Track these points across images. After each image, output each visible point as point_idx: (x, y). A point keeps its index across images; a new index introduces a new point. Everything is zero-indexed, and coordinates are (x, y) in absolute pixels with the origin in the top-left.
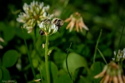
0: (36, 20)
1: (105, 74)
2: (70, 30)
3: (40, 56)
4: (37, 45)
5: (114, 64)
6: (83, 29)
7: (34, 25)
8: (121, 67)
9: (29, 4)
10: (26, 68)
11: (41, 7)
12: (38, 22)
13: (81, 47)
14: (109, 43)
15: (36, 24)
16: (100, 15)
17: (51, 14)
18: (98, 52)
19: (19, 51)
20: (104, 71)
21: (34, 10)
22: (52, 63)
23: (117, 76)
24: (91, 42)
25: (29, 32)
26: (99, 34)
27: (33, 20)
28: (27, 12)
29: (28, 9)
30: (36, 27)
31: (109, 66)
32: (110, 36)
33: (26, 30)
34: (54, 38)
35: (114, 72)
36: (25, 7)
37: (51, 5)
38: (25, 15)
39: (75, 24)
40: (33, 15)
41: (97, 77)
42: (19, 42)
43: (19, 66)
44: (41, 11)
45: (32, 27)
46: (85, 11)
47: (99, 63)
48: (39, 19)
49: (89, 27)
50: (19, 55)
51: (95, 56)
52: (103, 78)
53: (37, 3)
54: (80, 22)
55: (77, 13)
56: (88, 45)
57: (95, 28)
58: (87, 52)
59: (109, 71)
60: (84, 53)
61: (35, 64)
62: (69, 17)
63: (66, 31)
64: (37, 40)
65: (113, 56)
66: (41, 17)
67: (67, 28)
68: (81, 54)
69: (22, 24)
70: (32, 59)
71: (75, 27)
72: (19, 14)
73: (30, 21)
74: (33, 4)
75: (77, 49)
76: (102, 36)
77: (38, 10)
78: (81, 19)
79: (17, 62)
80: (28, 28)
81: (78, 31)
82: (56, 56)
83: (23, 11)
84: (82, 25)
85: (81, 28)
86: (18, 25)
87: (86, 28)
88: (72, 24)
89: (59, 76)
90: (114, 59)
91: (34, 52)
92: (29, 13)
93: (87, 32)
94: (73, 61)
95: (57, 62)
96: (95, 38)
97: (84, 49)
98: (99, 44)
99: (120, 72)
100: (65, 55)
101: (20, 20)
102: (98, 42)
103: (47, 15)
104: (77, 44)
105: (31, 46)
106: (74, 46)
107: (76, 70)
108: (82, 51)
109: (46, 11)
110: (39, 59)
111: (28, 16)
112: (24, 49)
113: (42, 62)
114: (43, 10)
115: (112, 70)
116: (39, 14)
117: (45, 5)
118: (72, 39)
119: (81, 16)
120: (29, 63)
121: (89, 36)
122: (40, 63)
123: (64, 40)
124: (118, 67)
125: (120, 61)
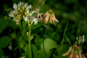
0: (22, 15)
1: (70, 53)
3: (25, 40)
4: (23, 33)
5: (76, 46)
6: (55, 21)
7: (21, 18)
8: (81, 48)
9: (17, 4)
10: (15, 49)
11: (25, 6)
12: (24, 16)
13: (53, 34)
14: (73, 31)
15: (22, 18)
16: (67, 12)
18: (65, 37)
19: (10, 37)
20: (69, 51)
21: (21, 8)
22: (33, 45)
23: (79, 55)
24: (61, 31)
25: (17, 24)
26: (66, 25)
27: (20, 15)
28: (16, 10)
29: (16, 7)
30: (22, 20)
31: (73, 47)
32: (73, 26)
33: (15, 22)
34: (35, 28)
35: (76, 52)
37: (32, 5)
38: (14, 12)
39: (49, 18)
40: (20, 12)
41: (64, 55)
42: (10, 30)
43: (10, 48)
44: (25, 9)
45: (19, 20)
46: (57, 9)
47: (66, 45)
50: (11, 40)
51: (63, 40)
52: (68, 55)
53: (23, 3)
54: (53, 16)
55: (51, 11)
56: (59, 32)
57: (63, 21)
58: (58, 38)
59: (73, 51)
60: (55, 38)
61: (21, 46)
64: (23, 29)
65: (76, 40)
66: (25, 13)
68: (53, 39)
69: (12, 18)
70: (19, 42)
71: (49, 20)
72: (10, 11)
73: (18, 16)
74: (20, 4)
75: (50, 35)
76: (68, 26)
77: (23, 8)
78: (54, 15)
79: (9, 45)
80: (17, 21)
81: (51, 23)
82: (36, 41)
83: (13, 9)
84: (54, 19)
85: (53, 21)
86: (10, 19)
87: (57, 21)
89: (38, 54)
90: (76, 43)
91: (21, 38)
92: (17, 10)
93: (58, 23)
94: (48, 44)
95: (37, 45)
96: (63, 28)
97: (56, 35)
98: (66, 32)
99: (80, 52)
100: (42, 39)
101: (11, 15)
103: (30, 12)
104: (51, 32)
105: (19, 34)
106: (49, 34)
109: (29, 9)
110: (24, 42)
111: (17, 13)
112: (14, 36)
113: (27, 45)
114: (27, 9)
115: (75, 50)
116: (24, 11)
117: (28, 5)
119: (54, 12)
120: (17, 45)
121: (59, 26)
122: (25, 45)
123: (41, 29)
124: (79, 48)
125: (81, 44)
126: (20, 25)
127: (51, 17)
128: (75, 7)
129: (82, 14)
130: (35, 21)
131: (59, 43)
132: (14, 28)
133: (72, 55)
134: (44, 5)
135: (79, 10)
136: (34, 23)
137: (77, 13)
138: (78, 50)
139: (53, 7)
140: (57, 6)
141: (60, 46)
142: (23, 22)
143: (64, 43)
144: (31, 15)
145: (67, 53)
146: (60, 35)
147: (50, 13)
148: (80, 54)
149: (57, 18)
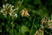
2: (22, 16)
5: (40, 30)
6: (28, 15)
7: (7, 14)
8: (43, 31)
9: (5, 5)
10: (4, 32)
12: (9, 12)
13: (27, 23)
14: (39, 21)
16: (35, 9)
18: (34, 25)
20: (36, 33)
21: (7, 7)
22: (15, 30)
24: (31, 21)
25: (5, 17)
26: (34, 17)
27: (7, 12)
28: (4, 8)
29: (5, 7)
31: (38, 31)
32: (39, 18)
34: (16, 19)
35: (40, 34)
36: (4, 6)
39: (24, 13)
40: (7, 10)
42: (1, 21)
43: (1, 31)
44: (10, 8)
45: (6, 15)
47: (34, 30)
48: (9, 11)
49: (30, 15)
50: (1, 26)
51: (32, 27)
53: (8, 4)
54: (26, 12)
55: (25, 9)
56: (30, 22)
57: (33, 15)
59: (38, 33)
60: (28, 26)
61: (8, 30)
62: (22, 10)
63: (21, 16)
64: (8, 20)
66: (10, 10)
67: (21, 15)
68: (27, 26)
69: (2, 13)
70: (6, 28)
72: (1, 9)
73: (6, 12)
75: (25, 24)
76: (36, 18)
78: (27, 11)
80: (5, 15)
81: (25, 16)
84: (27, 14)
85: (27, 15)
87: (29, 15)
88: (23, 13)
90: (40, 28)
91: (7, 25)
92: (5, 8)
93: (29, 16)
94: (24, 29)
96: (33, 19)
97: (28, 24)
98: (34, 22)
100: (20, 26)
104: (25, 22)
106: (24, 23)
107: (25, 33)
108: (27, 25)
109: (12, 8)
110: (9, 28)
111: (5, 10)
112: (3, 24)
114: (11, 8)
116: (9, 9)
118: (23, 20)
119: (27, 10)
120: (5, 30)
121: (30, 18)
122: (10, 30)
123: (20, 20)
124: (42, 31)
125: (43, 29)
126: (7, 17)
127: (25, 13)
128: (40, 7)
129: (44, 11)
130: (16, 15)
131: (30, 28)
132: (3, 19)
134: (21, 5)
135: (42, 8)
136: (15, 17)
137: (41, 10)
138: (42, 33)
139: (26, 7)
141: (31, 30)
142: (9, 16)
143: (33, 29)
144: (13, 11)
146: (31, 24)
147: (25, 10)
149: (29, 13)
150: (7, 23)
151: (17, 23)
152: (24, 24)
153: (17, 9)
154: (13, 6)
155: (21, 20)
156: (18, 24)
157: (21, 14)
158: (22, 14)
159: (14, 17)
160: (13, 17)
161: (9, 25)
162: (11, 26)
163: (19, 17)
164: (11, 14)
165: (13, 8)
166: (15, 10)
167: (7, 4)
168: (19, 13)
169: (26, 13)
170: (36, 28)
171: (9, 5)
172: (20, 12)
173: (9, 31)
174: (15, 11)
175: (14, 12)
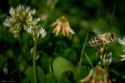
0: (22, 24)
1: (91, 78)
2: (57, 34)
3: (26, 60)
4: (24, 49)
5: (100, 68)
6: (70, 33)
7: (21, 28)
8: (107, 71)
9: (15, 8)
10: (13, 72)
11: (27, 11)
12: (24, 26)
13: (67, 51)
15: (23, 28)
16: (87, 19)
17: (37, 18)
19: (5, 55)
20: (90, 75)
21: (20, 14)
22: (39, 68)
23: (103, 81)
24: (78, 46)
25: (15, 36)
26: (85, 37)
27: (19, 24)
28: (13, 16)
29: (14, 13)
30: (22, 31)
31: (95, 70)
33: (12, 34)
34: (41, 42)
35: (100, 76)
36: (12, 11)
37: (37, 9)
38: (11, 19)
39: (61, 28)
40: (19, 19)
41: (83, 81)
42: (5, 46)
43: (5, 70)
44: (27, 15)
45: (18, 31)
46: (72, 15)
47: (85, 67)
48: (25, 23)
50: (6, 59)
51: (81, 60)
52: (89, 81)
53: (23, 7)
54: (66, 26)
55: (63, 17)
56: (75, 48)
57: (82, 33)
58: (74, 56)
59: (95, 75)
60: (70, 57)
61: (22, 68)
62: (55, 21)
63: (52, 35)
64: (23, 44)
65: (99, 60)
66: (27, 21)
67: (53, 32)
68: (67, 58)
69: (8, 28)
70: (18, 63)
71: (61, 31)
72: (5, 18)
73: (16, 25)
74: (19, 8)
75: (63, 53)
77: (24, 14)
78: (68, 23)
79: (3, 67)
80: (14, 32)
82: (43, 61)
83: (10, 15)
84: (68, 29)
85: (67, 32)
86: (4, 29)
87: (73, 32)
88: (58, 29)
89: (45, 80)
90: (100, 63)
91: (20, 57)
92: (16, 17)
93: (73, 36)
94: (60, 65)
97: (71, 53)
98: (86, 48)
99: (105, 76)
100: (51, 59)
101: (7, 24)
102: (84, 46)
103: (33, 19)
104: (64, 48)
108: (69, 56)
109: (32, 15)
110: (26, 63)
111: (14, 21)
112: (10, 53)
113: (29, 67)
114: (30, 14)
115: (97, 74)
116: (25, 18)
117: (31, 9)
118: (58, 43)
119: (68, 20)
120: (15, 67)
121: (76, 40)
122: (26, 67)
123: (50, 44)
124: (104, 71)
125: (106, 65)
126: (19, 38)
127: (63, 27)
128: (99, 13)
129: (109, 23)
130: (43, 32)
131: (75, 63)
132: (11, 42)
133: (93, 81)
134: (54, 9)
135: (104, 16)
137: (101, 21)
139: (67, 13)
140: (74, 11)
142: (24, 34)
143: (83, 64)
144: (34, 23)
145: (87, 79)
146: (77, 52)
147: (63, 21)
148: (105, 80)
149: (72, 28)
150: (20, 52)
151: (43, 52)
152: (61, 54)
153: (44, 17)
154: (34, 12)
155: (54, 44)
156: (45, 54)
157: (53, 30)
158: (55, 30)
159: (38, 36)
160: (36, 36)
161: (24, 57)
162: (29, 59)
163: (48, 38)
164: (29, 31)
165: (34, 17)
166: (39, 19)
167: (20, 6)
168: (49, 28)
169: (66, 28)
170: (91, 63)
171: (25, 8)
172: (50, 26)
173: (25, 70)
174: (40, 23)
175: (37, 24)
